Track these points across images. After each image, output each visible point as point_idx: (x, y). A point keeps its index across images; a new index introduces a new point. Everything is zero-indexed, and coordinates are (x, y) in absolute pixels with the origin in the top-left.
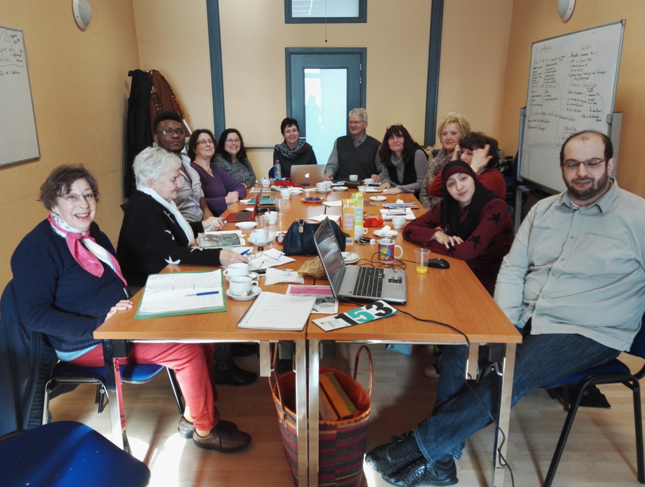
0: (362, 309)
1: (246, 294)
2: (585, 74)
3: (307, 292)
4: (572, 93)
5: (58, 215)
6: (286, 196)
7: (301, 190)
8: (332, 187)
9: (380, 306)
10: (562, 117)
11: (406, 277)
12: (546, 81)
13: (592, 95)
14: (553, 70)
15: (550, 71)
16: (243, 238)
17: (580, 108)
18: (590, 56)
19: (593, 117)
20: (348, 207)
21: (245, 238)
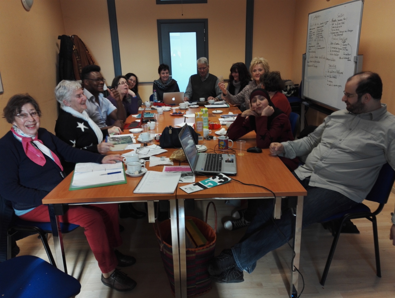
0: (210, 179)
1: (138, 172)
2: (340, 32)
3: (175, 170)
4: (333, 44)
5: (16, 126)
6: (160, 112)
7: (170, 108)
8: (189, 105)
9: (221, 177)
10: (328, 59)
11: (236, 159)
12: (317, 37)
13: (345, 45)
14: (321, 30)
15: (320, 30)
16: (134, 138)
17: (338, 53)
18: (343, 21)
19: (346, 58)
20: (199, 117)
21: (136, 138)
